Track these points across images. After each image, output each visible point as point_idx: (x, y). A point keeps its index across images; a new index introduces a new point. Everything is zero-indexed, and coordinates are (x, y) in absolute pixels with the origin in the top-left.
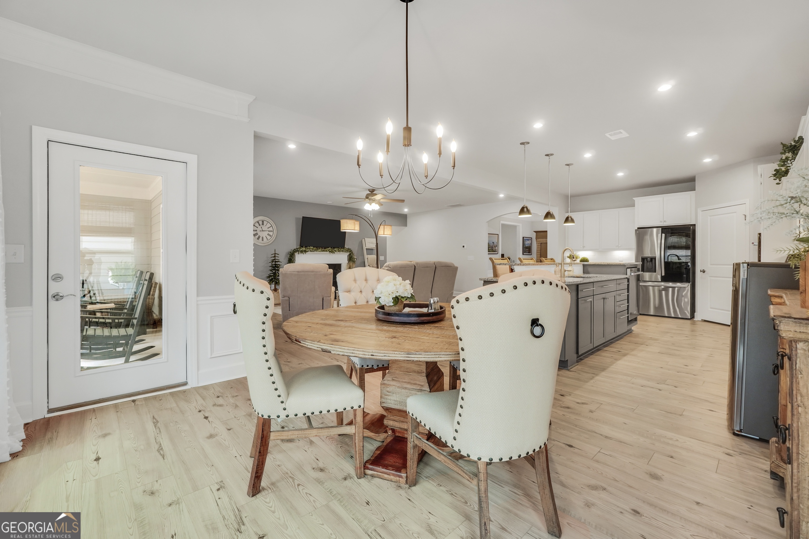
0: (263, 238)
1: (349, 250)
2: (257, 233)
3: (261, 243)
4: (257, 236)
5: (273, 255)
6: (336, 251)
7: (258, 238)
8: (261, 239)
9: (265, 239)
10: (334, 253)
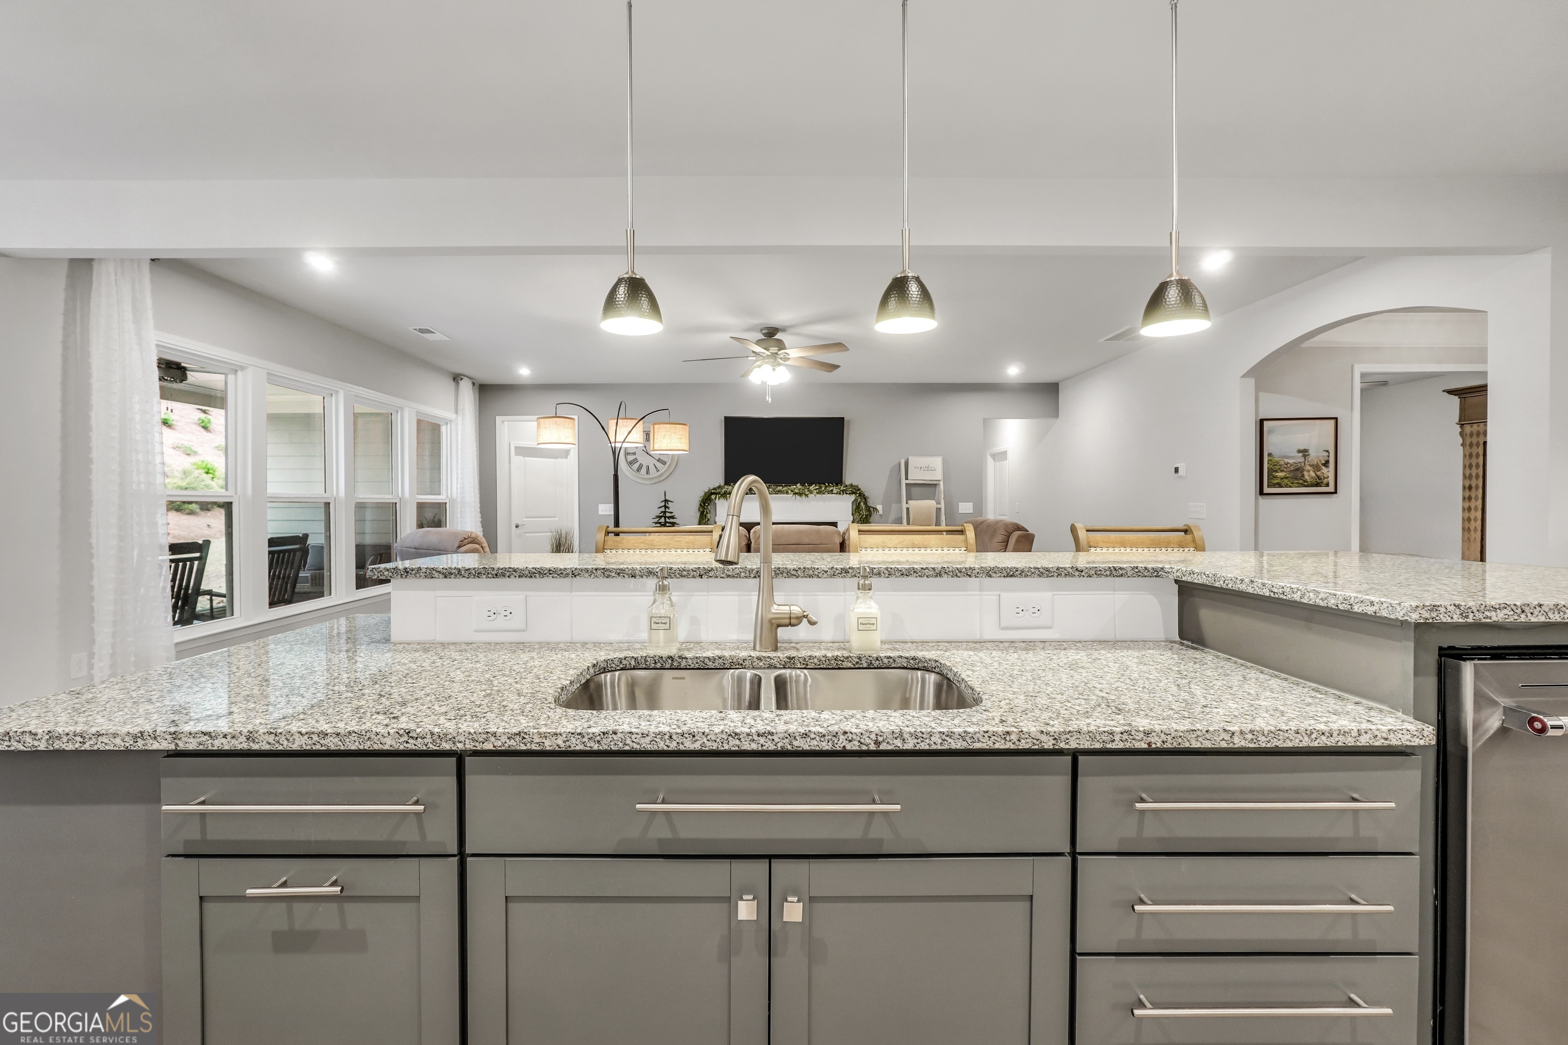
0: (648, 468)
1: (855, 490)
2: (636, 459)
3: (644, 479)
4: (636, 466)
5: (663, 504)
6: (811, 492)
7: (639, 469)
8: (644, 470)
9: (652, 469)
10: (807, 495)
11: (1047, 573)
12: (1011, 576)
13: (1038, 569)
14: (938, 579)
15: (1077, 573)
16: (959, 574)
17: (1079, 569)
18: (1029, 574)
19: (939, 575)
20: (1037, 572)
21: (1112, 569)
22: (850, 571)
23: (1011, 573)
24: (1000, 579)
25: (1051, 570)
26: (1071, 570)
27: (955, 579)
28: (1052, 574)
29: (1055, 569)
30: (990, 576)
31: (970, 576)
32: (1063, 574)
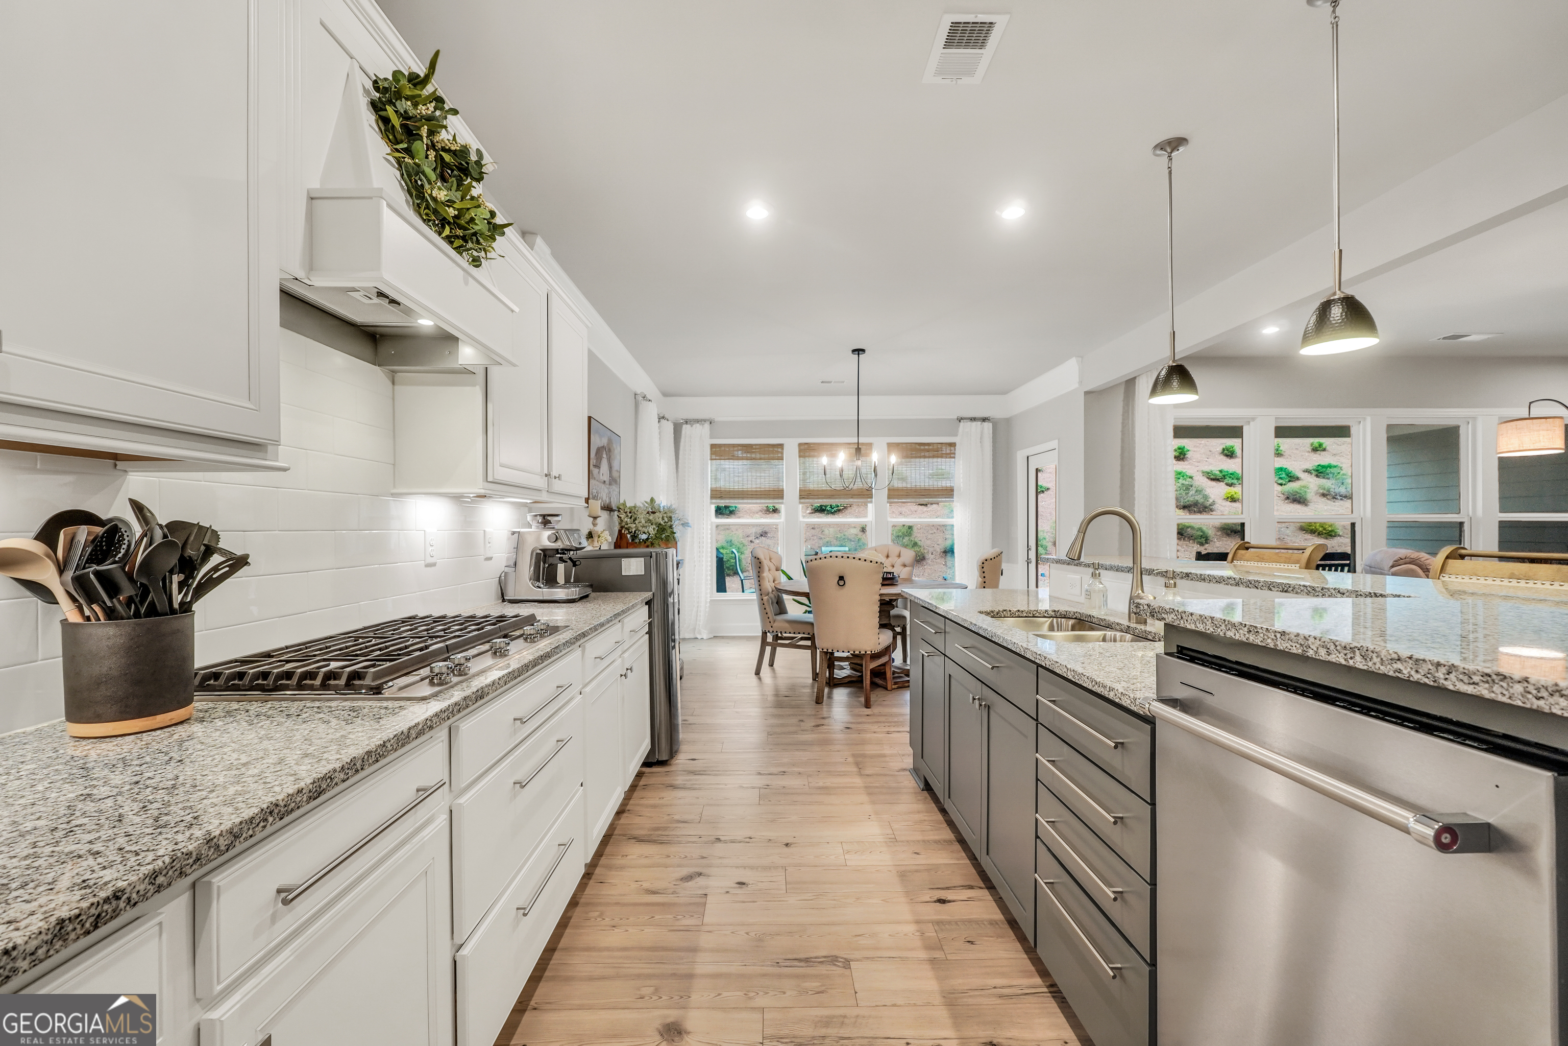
11: (1313, 592)
12: (1286, 591)
13: (1306, 587)
14: (1237, 588)
15: (1339, 595)
16: (1250, 585)
17: (1341, 591)
18: (1299, 591)
19: (1237, 584)
20: (1305, 590)
21: (1373, 594)
22: (1190, 575)
23: (1286, 588)
24: (1277, 592)
25: (1317, 589)
26: (1333, 592)
27: (1248, 589)
28: (1317, 594)
29: (1320, 589)
30: (1271, 590)
31: (1257, 588)
32: (1327, 595)
